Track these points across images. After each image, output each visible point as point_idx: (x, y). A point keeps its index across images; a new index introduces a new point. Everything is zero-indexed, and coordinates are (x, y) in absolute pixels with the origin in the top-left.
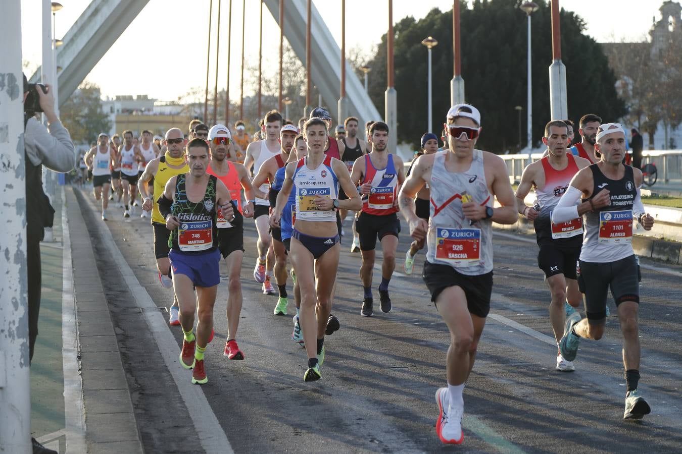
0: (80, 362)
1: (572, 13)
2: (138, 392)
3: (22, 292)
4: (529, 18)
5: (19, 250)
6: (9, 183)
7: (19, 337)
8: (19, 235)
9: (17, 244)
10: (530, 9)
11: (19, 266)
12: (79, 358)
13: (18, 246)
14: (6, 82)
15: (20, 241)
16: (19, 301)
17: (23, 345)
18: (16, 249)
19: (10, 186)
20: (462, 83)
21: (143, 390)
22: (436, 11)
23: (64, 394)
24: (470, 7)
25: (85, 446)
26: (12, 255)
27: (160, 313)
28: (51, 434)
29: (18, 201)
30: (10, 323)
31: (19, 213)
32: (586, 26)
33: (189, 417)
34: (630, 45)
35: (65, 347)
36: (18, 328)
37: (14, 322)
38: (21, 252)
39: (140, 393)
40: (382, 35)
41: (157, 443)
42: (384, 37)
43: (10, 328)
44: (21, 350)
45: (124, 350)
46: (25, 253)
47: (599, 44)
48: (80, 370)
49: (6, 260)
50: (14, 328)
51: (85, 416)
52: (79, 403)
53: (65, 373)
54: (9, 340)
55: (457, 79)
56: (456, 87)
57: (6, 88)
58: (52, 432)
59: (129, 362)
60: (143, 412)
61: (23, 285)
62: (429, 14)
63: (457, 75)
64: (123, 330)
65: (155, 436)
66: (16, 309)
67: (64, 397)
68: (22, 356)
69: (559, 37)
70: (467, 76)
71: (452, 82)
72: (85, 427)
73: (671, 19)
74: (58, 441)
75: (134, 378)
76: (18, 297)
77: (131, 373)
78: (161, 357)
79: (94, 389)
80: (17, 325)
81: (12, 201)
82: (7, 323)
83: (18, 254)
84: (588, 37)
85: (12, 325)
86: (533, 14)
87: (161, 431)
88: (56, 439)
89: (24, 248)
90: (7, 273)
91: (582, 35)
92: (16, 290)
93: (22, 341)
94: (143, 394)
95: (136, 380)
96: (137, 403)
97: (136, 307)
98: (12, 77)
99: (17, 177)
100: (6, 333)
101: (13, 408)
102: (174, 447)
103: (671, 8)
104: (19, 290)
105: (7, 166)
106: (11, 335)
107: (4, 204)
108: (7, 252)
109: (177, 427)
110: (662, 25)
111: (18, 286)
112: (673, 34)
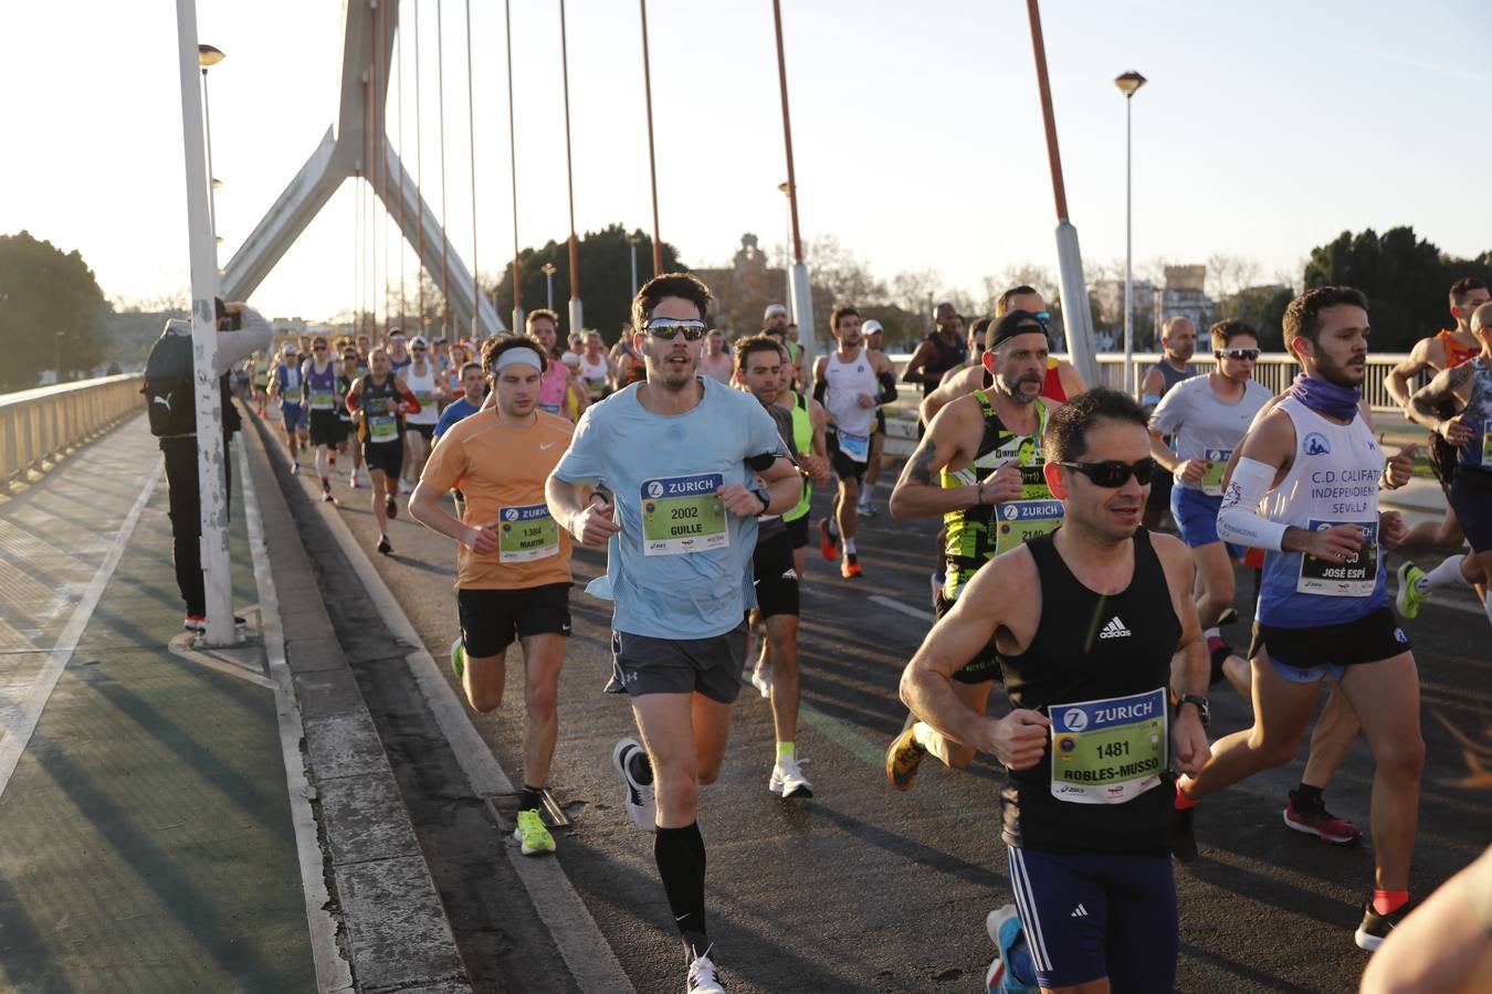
0: (266, 547)
1: (668, 244)
2: (319, 571)
4: (634, 248)
6: (206, 394)
7: (220, 526)
9: (214, 446)
10: (634, 240)
12: (265, 544)
13: (216, 448)
14: (200, 308)
15: (218, 444)
17: (224, 532)
19: (207, 397)
20: (579, 304)
21: (323, 569)
22: (552, 243)
24: (582, 239)
26: (211, 457)
28: (247, 608)
29: (215, 410)
31: (216, 420)
32: (680, 255)
33: (365, 590)
34: (717, 270)
35: (250, 535)
36: (219, 519)
37: (215, 513)
39: (321, 572)
40: (508, 262)
41: (340, 612)
42: (510, 266)
44: (222, 537)
45: (302, 536)
46: (222, 454)
48: (266, 554)
50: (215, 518)
51: (275, 593)
52: (269, 581)
53: (253, 557)
54: (211, 528)
55: (576, 301)
56: (574, 307)
57: (200, 312)
59: (309, 547)
60: (326, 587)
63: (575, 297)
64: (300, 519)
65: (338, 606)
67: (254, 577)
68: (223, 543)
70: (582, 296)
71: (570, 303)
72: (277, 601)
73: (750, 248)
75: (313, 560)
76: (218, 492)
78: (335, 540)
80: (217, 515)
81: (209, 410)
83: (217, 455)
84: (682, 264)
85: (213, 516)
86: (636, 245)
87: (342, 603)
88: (253, 612)
89: (221, 449)
90: (208, 471)
91: (677, 264)
93: (222, 529)
94: (323, 572)
95: (316, 560)
97: (307, 499)
98: (205, 303)
99: (213, 389)
100: (209, 522)
101: (217, 587)
102: (354, 615)
103: (749, 240)
104: (218, 487)
105: (203, 380)
106: (212, 524)
107: (204, 413)
108: (206, 453)
109: (355, 598)
110: (741, 255)
111: (217, 483)
112: (752, 262)
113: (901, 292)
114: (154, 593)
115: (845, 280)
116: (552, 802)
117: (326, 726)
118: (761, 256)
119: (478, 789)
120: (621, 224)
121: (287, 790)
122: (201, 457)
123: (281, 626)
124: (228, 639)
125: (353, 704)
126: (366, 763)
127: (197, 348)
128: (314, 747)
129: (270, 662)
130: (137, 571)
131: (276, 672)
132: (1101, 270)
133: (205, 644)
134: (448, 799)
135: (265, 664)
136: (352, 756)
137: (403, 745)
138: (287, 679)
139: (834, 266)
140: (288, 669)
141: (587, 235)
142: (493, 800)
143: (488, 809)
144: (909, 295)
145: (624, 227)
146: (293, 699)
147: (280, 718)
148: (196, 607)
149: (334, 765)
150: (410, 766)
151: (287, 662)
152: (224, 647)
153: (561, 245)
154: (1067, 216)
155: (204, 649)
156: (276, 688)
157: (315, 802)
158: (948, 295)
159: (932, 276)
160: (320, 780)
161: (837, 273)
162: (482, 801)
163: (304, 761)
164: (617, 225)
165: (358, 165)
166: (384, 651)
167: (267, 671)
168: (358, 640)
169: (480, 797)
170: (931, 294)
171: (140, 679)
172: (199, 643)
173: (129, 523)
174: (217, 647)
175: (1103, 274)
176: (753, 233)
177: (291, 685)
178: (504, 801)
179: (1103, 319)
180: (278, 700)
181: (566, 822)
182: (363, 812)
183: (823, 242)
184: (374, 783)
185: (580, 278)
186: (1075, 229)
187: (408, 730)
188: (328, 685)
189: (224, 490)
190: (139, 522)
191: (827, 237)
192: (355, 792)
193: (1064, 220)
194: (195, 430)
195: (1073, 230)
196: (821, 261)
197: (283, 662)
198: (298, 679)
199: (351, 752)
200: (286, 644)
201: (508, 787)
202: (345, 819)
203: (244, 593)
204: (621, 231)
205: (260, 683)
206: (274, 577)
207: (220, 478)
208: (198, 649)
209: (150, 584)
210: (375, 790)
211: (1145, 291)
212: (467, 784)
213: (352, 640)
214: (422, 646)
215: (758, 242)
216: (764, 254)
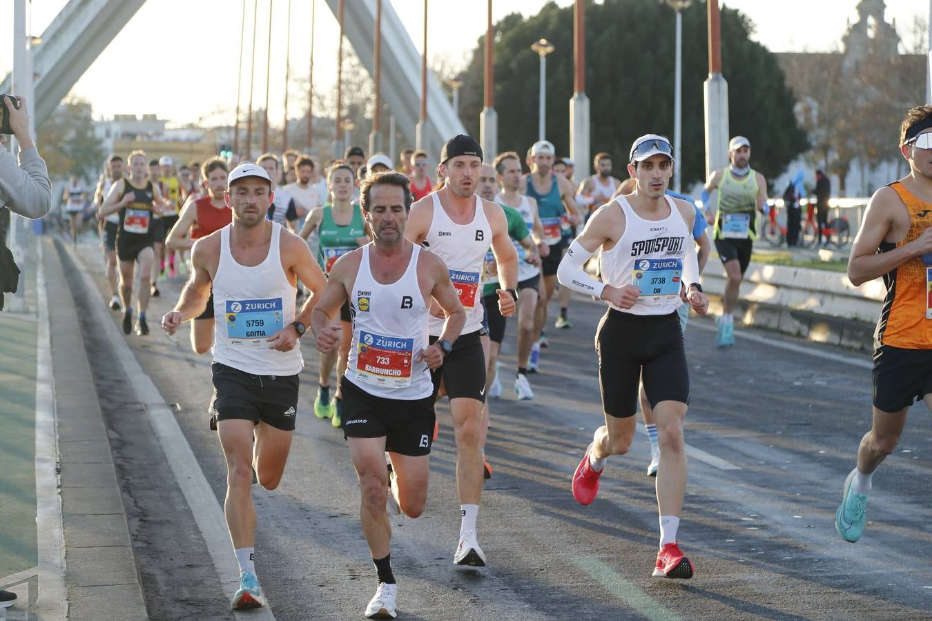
0: (59, 476)
1: (736, 11)
2: (138, 519)
12: (58, 471)
20: (586, 103)
21: (146, 516)
22: (552, 6)
23: (37, 519)
25: (64, 590)
27: (169, 412)
28: (18, 574)
32: (756, 29)
33: (207, 553)
34: (816, 54)
35: (38, 455)
39: (141, 520)
41: (163, 588)
42: (481, 40)
45: (120, 461)
47: (772, 55)
48: (59, 487)
51: (64, 550)
52: (57, 532)
53: (38, 491)
55: (580, 98)
56: (578, 110)
58: (20, 571)
59: (127, 478)
60: (145, 545)
62: (544, 9)
63: (580, 92)
64: (119, 434)
65: (160, 578)
67: (36, 524)
69: (719, 44)
70: (592, 92)
71: (572, 102)
72: (65, 566)
73: (871, 20)
74: (27, 583)
75: (131, 500)
77: (129, 493)
78: (170, 471)
79: (78, 512)
84: (757, 44)
86: (683, 11)
87: (168, 572)
88: (24, 581)
91: (751, 43)
94: (145, 521)
95: (135, 502)
96: (136, 533)
97: (137, 403)
102: (186, 593)
103: (871, 7)
109: (190, 566)
110: (859, 29)
112: (873, 42)
118: (889, 34)
203: (17, 548)
206: (64, 526)
215: (886, 10)
216: (894, 31)
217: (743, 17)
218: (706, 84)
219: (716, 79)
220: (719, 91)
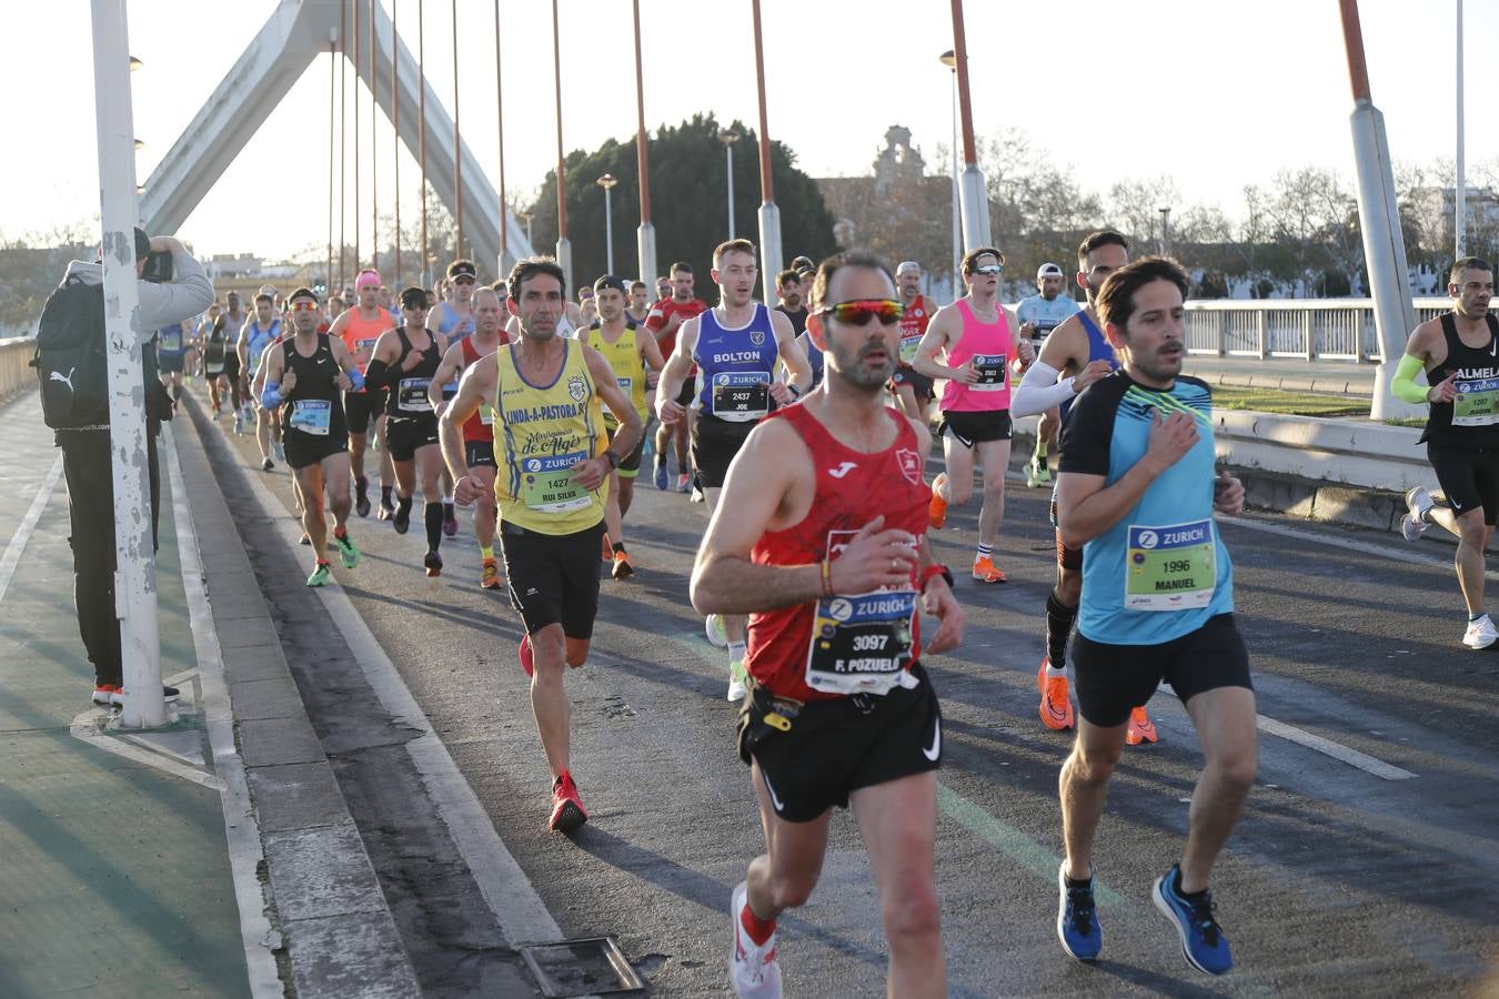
0: (206, 586)
1: (779, 142)
2: (281, 621)
3: (144, 501)
4: (729, 150)
5: (138, 449)
6: (122, 366)
7: (142, 556)
8: (138, 430)
9: (135, 442)
10: (730, 138)
11: (139, 469)
12: (204, 581)
13: (136, 446)
14: (114, 244)
15: (139, 439)
16: (141, 513)
17: (147, 565)
18: (135, 449)
19: (124, 372)
20: (652, 230)
21: (288, 618)
22: (612, 142)
23: (191, 625)
24: (654, 136)
25: (225, 687)
26: (130, 457)
28: (181, 674)
29: (135, 389)
30: (131, 539)
31: (136, 404)
32: (796, 158)
33: (348, 648)
34: (851, 179)
35: (183, 569)
36: (140, 544)
37: (135, 538)
38: (141, 451)
39: (284, 621)
40: (545, 174)
41: (311, 680)
42: (551, 176)
43: (131, 546)
44: (145, 571)
45: (257, 570)
46: (146, 453)
47: (813, 181)
48: (207, 595)
49: (122, 462)
50: (136, 545)
51: (220, 651)
52: (211, 635)
53: (188, 600)
54: (130, 560)
55: (646, 227)
56: (645, 237)
57: (114, 250)
58: (183, 671)
59: (267, 585)
60: (290, 643)
61: (144, 493)
62: (604, 146)
63: (646, 221)
64: (254, 546)
65: (308, 672)
66: (138, 523)
67: (189, 628)
68: (147, 580)
69: (770, 173)
70: (654, 220)
71: (639, 230)
72: (222, 664)
73: (898, 147)
74: (190, 682)
75: (273, 604)
76: (140, 508)
77: (269, 598)
79: (227, 617)
80: (139, 541)
81: (128, 389)
82: (126, 540)
84: (799, 171)
85: (133, 541)
86: (732, 144)
87: (315, 666)
88: (189, 679)
89: (144, 446)
90: (125, 477)
91: (793, 170)
92: (136, 499)
93: (146, 560)
94: (288, 622)
95: (276, 606)
96: (282, 633)
97: (266, 518)
98: (120, 236)
99: (132, 359)
100: (127, 552)
101: (138, 643)
102: (333, 684)
103: (898, 135)
104: (140, 498)
105: (119, 347)
106: (132, 553)
107: (118, 394)
108: (123, 451)
109: (333, 660)
110: (887, 155)
111: (139, 495)
112: (901, 166)
113: (1121, 209)
114: (50, 652)
115: (1039, 192)
116: (618, 954)
117: (294, 843)
118: (915, 158)
119: (513, 938)
120: (712, 115)
121: (241, 934)
122: (116, 457)
123: (229, 697)
124: (154, 719)
125: (333, 813)
126: (352, 898)
127: (110, 301)
128: (277, 873)
129: (214, 751)
130: (26, 621)
131: (223, 765)
132: (1418, 173)
133: (122, 725)
134: (470, 951)
135: (207, 753)
136: (333, 888)
137: (403, 871)
138: (238, 775)
139: (1022, 172)
140: (240, 761)
141: (662, 131)
142: (533, 953)
143: (526, 965)
144: (1134, 212)
145: (715, 119)
146: (248, 804)
147: (228, 831)
148: (110, 674)
149: (306, 900)
150: (416, 901)
151: (238, 751)
152: (150, 730)
153: (623, 145)
154: (1367, 96)
155: (119, 732)
156: (223, 789)
157: (281, 953)
158: (1190, 214)
159: (1167, 186)
160: (287, 921)
161: (1026, 182)
162: (517, 954)
163: (264, 894)
164: (706, 116)
165: (334, 34)
166: (374, 736)
167: (210, 765)
168: (336, 720)
169: (516, 948)
170: (1165, 211)
171: (32, 775)
172: (114, 725)
173: (13, 551)
174: (138, 731)
175: (1421, 178)
176: (902, 125)
177: (244, 784)
178: (549, 954)
179: (1421, 245)
180: (226, 805)
181: (639, 984)
182: (348, 968)
183: (1009, 138)
184: (364, 927)
185: (652, 195)
186: (1380, 114)
187: (409, 850)
188: (296, 785)
189: (148, 505)
190: (26, 550)
191: (1013, 129)
192: (337, 938)
193: (1364, 101)
194: (106, 419)
195: (1377, 117)
196: (1003, 165)
197: (232, 751)
198: (254, 776)
199: (331, 882)
200: (235, 726)
201: (555, 933)
202: (323, 979)
203: (176, 652)
204: (712, 124)
205: (200, 781)
206: (217, 629)
207: (142, 487)
208: (112, 733)
209: (44, 639)
210: (366, 936)
211: (1485, 204)
212: (495, 928)
213: (329, 719)
214: (431, 730)
215: (911, 138)
216: (919, 156)
217: (785, 148)
218: (760, 211)
219: (768, 206)
220: (772, 216)
